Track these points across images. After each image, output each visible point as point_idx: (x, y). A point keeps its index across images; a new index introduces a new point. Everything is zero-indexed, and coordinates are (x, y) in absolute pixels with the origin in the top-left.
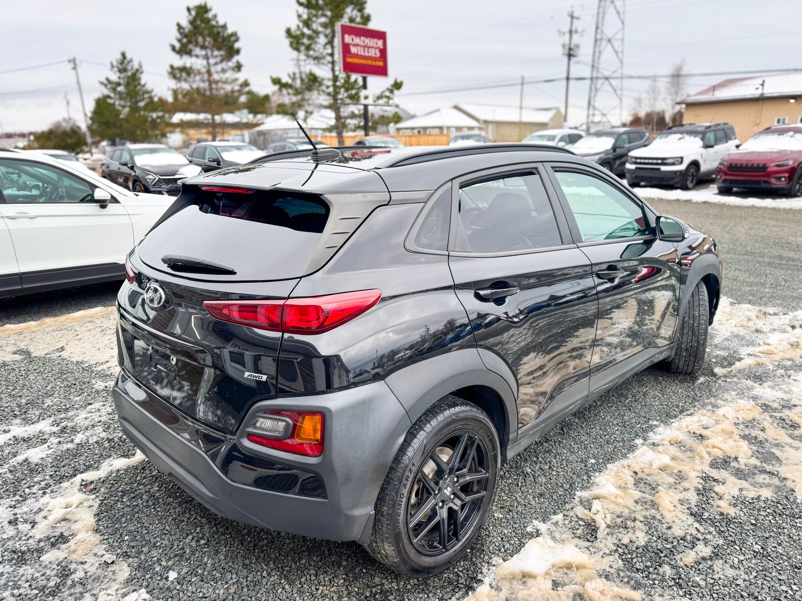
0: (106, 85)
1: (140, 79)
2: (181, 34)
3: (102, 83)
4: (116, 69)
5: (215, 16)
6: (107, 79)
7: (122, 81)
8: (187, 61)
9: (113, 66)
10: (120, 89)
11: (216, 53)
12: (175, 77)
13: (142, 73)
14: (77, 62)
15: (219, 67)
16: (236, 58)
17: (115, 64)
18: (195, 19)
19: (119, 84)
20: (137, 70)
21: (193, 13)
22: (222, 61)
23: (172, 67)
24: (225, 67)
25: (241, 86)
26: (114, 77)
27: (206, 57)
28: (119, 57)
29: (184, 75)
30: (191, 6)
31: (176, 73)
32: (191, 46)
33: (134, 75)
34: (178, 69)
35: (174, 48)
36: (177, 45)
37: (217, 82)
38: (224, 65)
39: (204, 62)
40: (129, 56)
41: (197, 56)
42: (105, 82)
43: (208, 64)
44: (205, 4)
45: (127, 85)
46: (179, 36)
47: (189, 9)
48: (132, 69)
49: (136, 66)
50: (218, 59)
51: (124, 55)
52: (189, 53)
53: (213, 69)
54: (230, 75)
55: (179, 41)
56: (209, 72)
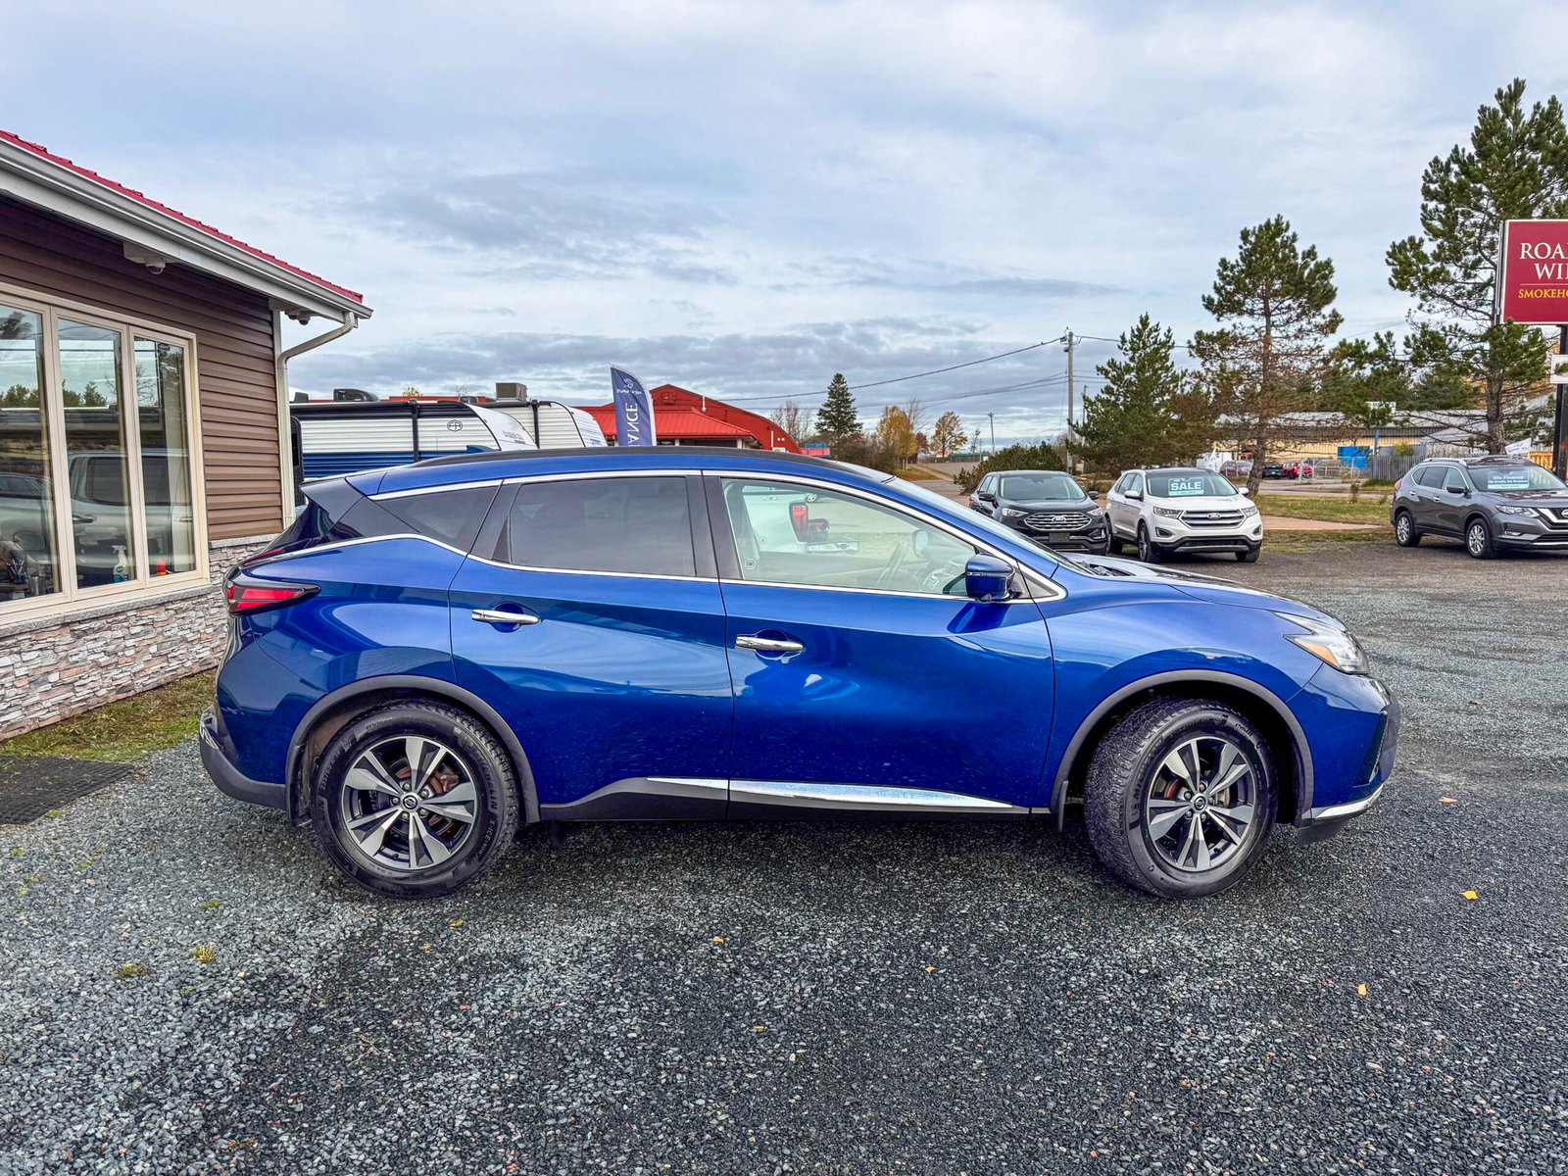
0: (1107, 374)
1: (1166, 358)
2: (1223, 278)
3: (1100, 370)
4: (1128, 346)
5: (1294, 238)
6: (1112, 364)
7: (1132, 364)
8: (1228, 323)
9: (1123, 341)
10: (1126, 377)
11: (1286, 303)
12: (1201, 353)
13: (1170, 348)
14: (1074, 339)
15: (1292, 329)
16: (1327, 310)
17: (1128, 337)
18: (1254, 250)
19: (1128, 369)
20: (1163, 344)
21: (1252, 239)
22: (1299, 317)
23: (1199, 334)
24: (1306, 327)
25: (1326, 361)
26: (1122, 359)
27: (1267, 314)
28: (1137, 324)
29: (1217, 347)
30: (1250, 228)
31: (1204, 345)
32: (1239, 297)
33: (1156, 351)
34: (1210, 338)
35: (1209, 304)
36: (1216, 297)
37: (1277, 356)
38: (1304, 323)
39: (1262, 322)
40: (1152, 324)
41: (1251, 313)
42: (1107, 367)
43: (1270, 325)
44: (1277, 221)
45: (1140, 369)
46: (1220, 283)
47: (1245, 235)
48: (1155, 343)
49: (1163, 339)
50: (1293, 314)
51: (1144, 322)
52: (1236, 308)
53: (1274, 333)
54: (1307, 343)
55: (1218, 290)
56: (1267, 340)
